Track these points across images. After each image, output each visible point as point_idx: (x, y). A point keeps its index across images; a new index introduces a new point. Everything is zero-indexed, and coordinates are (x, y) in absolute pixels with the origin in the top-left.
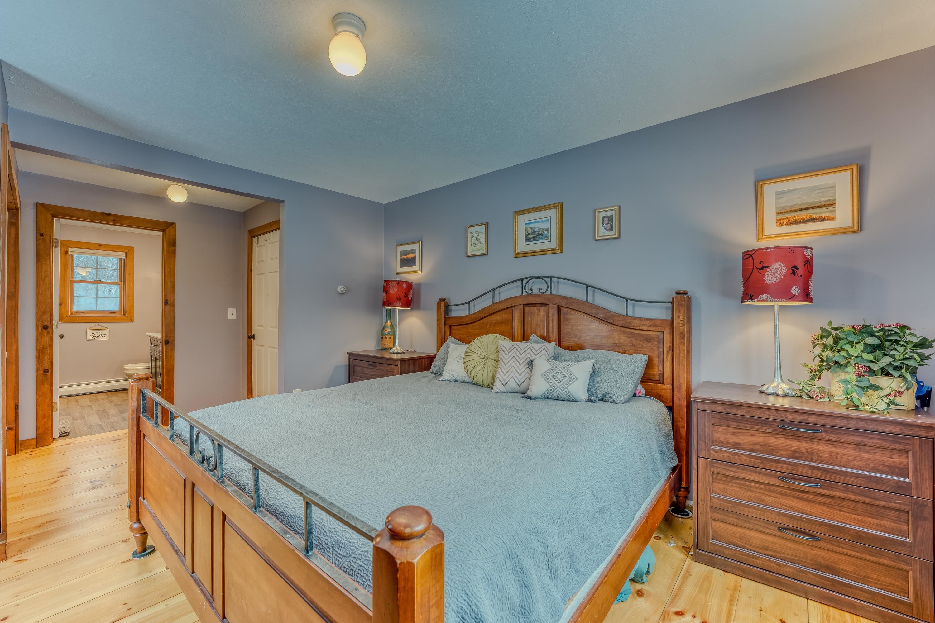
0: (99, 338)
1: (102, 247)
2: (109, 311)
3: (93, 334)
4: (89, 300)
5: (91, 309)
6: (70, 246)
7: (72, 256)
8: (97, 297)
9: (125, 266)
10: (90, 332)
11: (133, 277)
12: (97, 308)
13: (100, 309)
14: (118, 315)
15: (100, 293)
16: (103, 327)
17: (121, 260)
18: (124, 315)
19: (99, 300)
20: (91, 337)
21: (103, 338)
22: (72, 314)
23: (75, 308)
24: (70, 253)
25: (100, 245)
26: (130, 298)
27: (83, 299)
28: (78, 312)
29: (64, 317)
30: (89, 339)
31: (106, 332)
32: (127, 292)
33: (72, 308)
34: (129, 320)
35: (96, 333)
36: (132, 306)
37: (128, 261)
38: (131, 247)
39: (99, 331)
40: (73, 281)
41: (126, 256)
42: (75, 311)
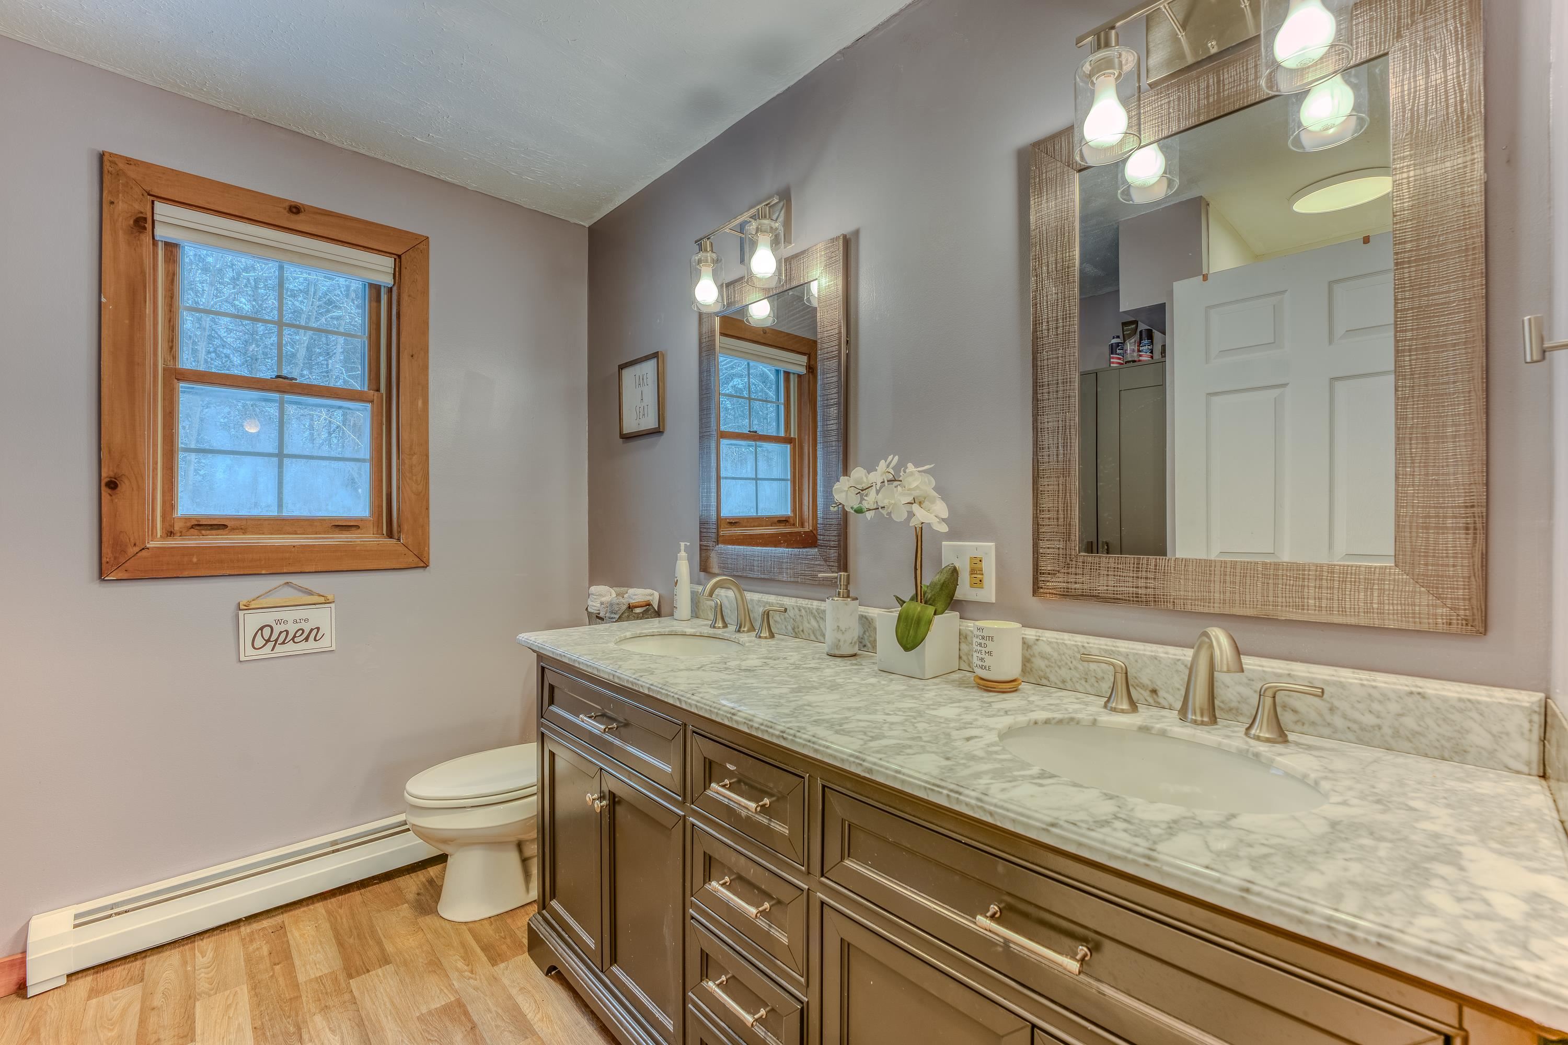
0: (290, 647)
1: (301, 217)
2: (331, 519)
3: (267, 632)
4: (245, 469)
5: (255, 512)
6: (156, 191)
7: (172, 248)
8: (281, 455)
9: (396, 317)
10: (252, 622)
11: (425, 368)
12: (280, 506)
13: (295, 509)
14: (368, 539)
15: (296, 441)
16: (310, 593)
17: (375, 289)
18: (390, 535)
19: (293, 469)
20: (259, 642)
21: (311, 645)
22: (170, 534)
23: (186, 507)
24: (162, 233)
25: (295, 209)
26: (415, 459)
27: (221, 463)
28: (200, 526)
29: (132, 550)
30: (248, 652)
31: (322, 617)
32: (404, 435)
33: (170, 504)
34: (412, 560)
35: (278, 622)
36: (423, 497)
37: (405, 297)
38: (416, 236)
39: (289, 615)
40: (176, 375)
41: (398, 274)
42: (187, 519)
